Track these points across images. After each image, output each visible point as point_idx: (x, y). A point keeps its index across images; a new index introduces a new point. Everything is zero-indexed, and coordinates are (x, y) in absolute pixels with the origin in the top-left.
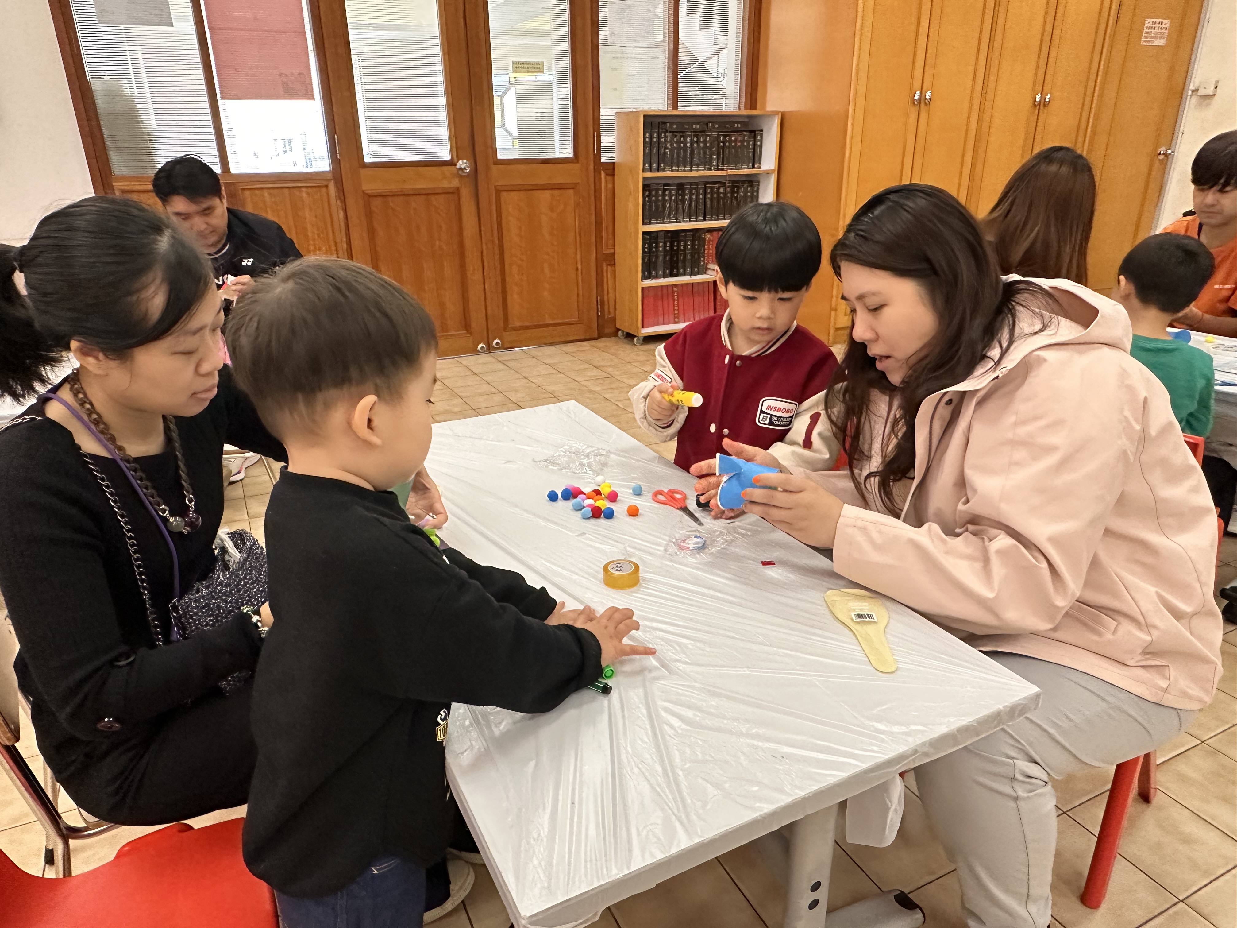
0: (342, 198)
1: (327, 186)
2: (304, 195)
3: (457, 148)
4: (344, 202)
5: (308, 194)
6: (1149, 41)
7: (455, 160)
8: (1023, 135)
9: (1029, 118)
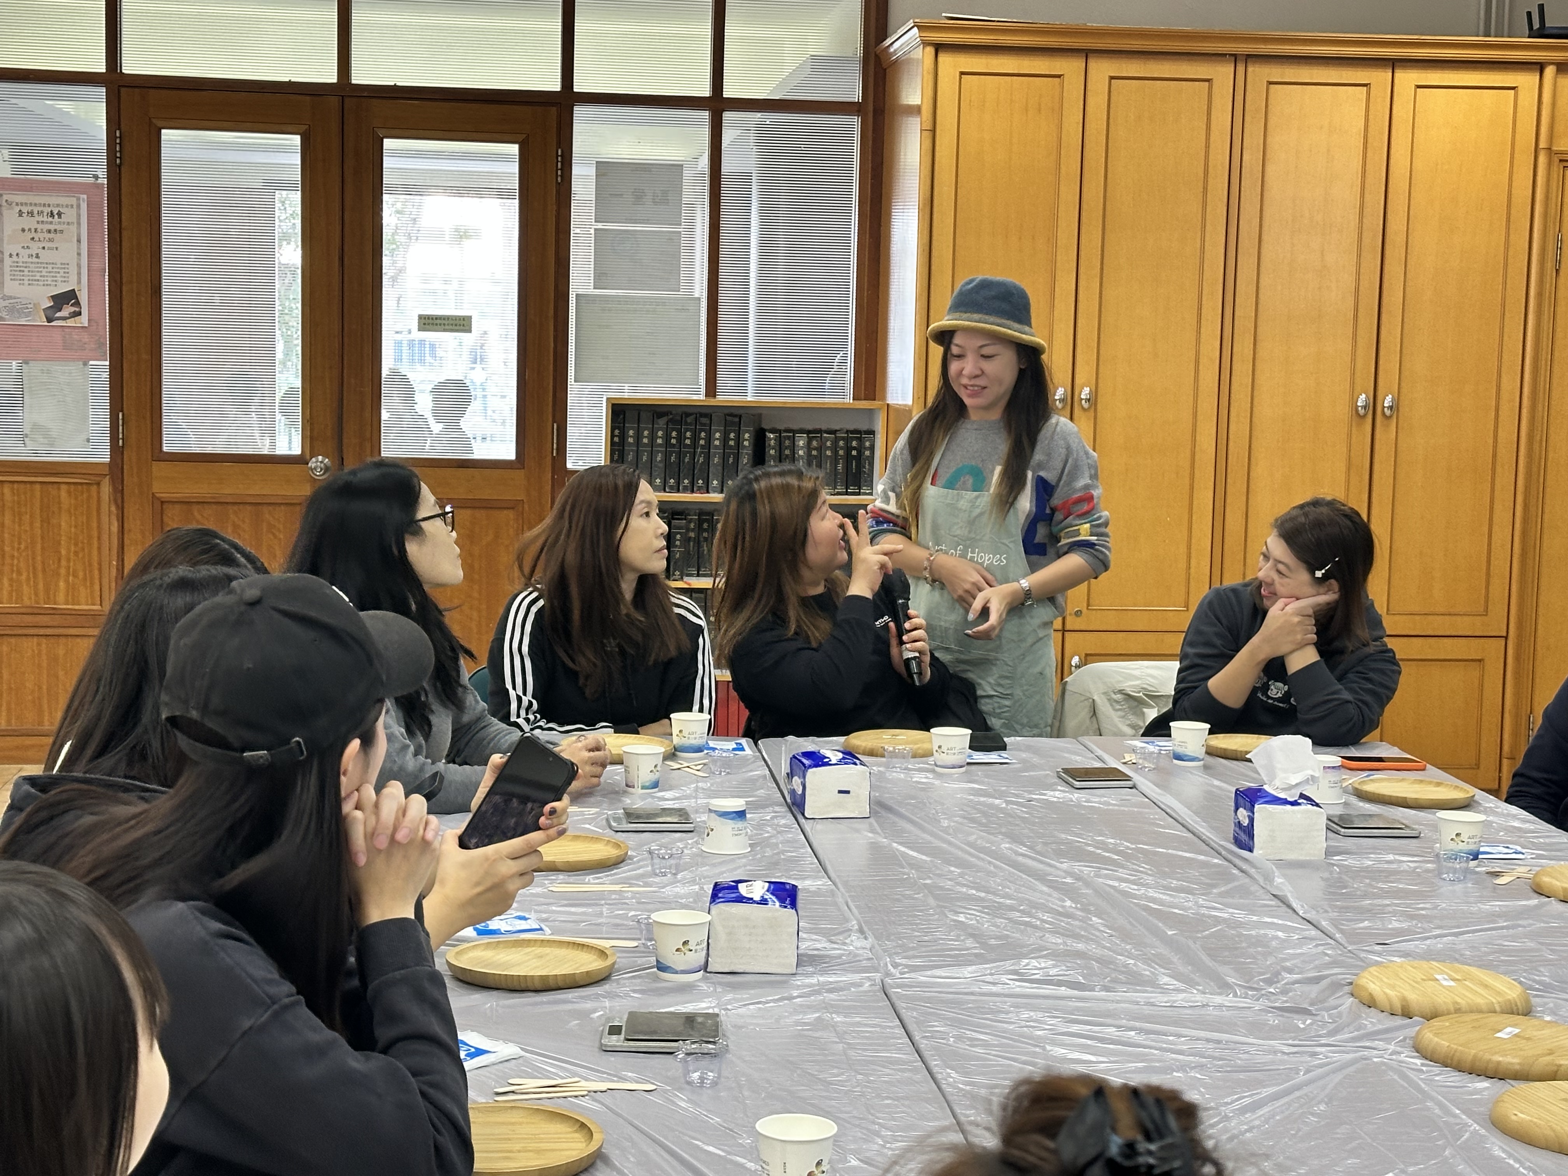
0: (119, 501)
1: (98, 484)
2: (63, 494)
3: (312, 438)
4: (121, 509)
5: (69, 492)
7: (308, 457)
8: (1342, 466)
9: (1350, 435)
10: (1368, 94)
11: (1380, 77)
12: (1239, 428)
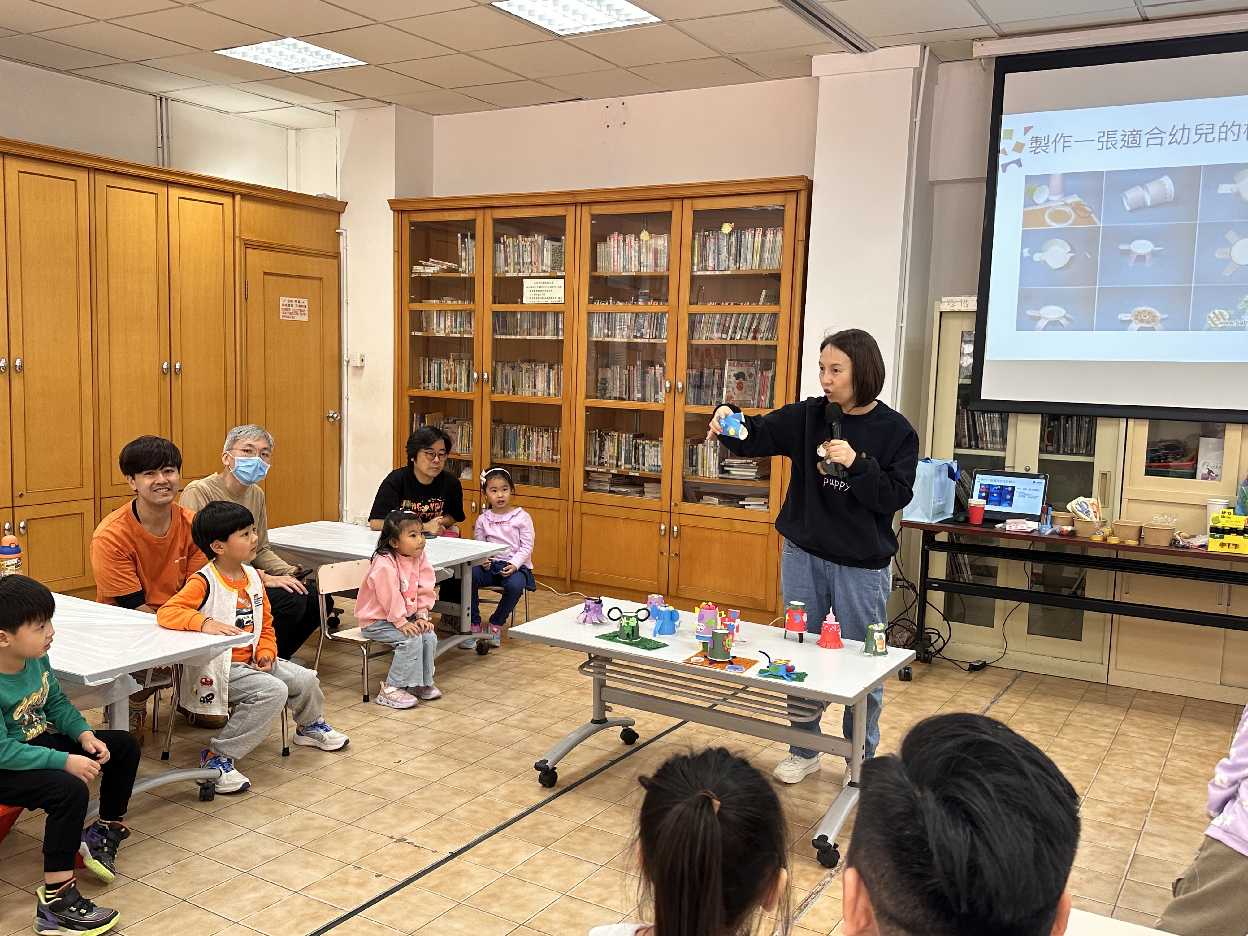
6: (289, 317)
8: (156, 401)
9: (159, 384)
10: (157, 198)
11: (161, 190)
12: (104, 381)
